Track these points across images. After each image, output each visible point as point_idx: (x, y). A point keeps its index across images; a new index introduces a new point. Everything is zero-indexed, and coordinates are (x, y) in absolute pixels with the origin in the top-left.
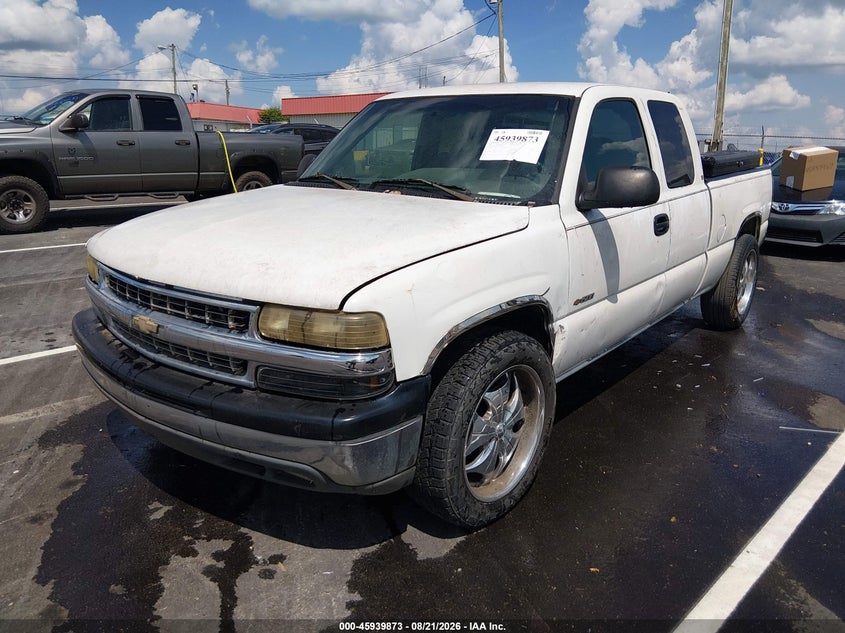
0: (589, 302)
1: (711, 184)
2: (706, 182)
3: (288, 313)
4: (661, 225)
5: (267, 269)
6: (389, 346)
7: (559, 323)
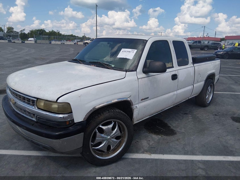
0: (146, 100)
1: (195, 65)
2: (193, 64)
3: (44, 101)
4: (174, 77)
5: (40, 88)
6: (72, 112)
7: (136, 105)
